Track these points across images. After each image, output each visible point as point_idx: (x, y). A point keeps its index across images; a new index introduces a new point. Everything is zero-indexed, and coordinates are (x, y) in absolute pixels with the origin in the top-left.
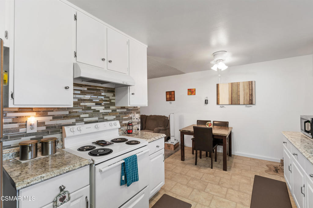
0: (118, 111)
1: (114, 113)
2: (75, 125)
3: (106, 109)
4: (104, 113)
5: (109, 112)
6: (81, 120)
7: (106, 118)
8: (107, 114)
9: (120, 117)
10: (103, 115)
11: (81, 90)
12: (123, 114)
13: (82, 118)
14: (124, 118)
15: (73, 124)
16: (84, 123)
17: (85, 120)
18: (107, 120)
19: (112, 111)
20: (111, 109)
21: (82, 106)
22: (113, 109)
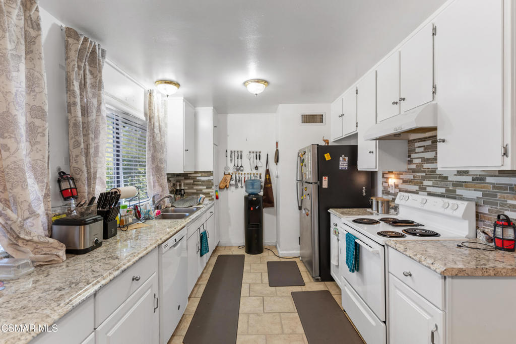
0: (489, 180)
1: (478, 185)
2: (418, 193)
3: (460, 175)
4: (456, 183)
5: (466, 182)
6: (423, 189)
7: (459, 191)
8: (461, 186)
9: (496, 196)
10: (453, 185)
11: (424, 146)
12: (507, 189)
13: (425, 186)
14: (510, 202)
15: (416, 193)
16: (426, 193)
17: (429, 189)
18: (461, 198)
19: (473, 180)
20: (470, 175)
21: (425, 168)
22: (474, 175)
